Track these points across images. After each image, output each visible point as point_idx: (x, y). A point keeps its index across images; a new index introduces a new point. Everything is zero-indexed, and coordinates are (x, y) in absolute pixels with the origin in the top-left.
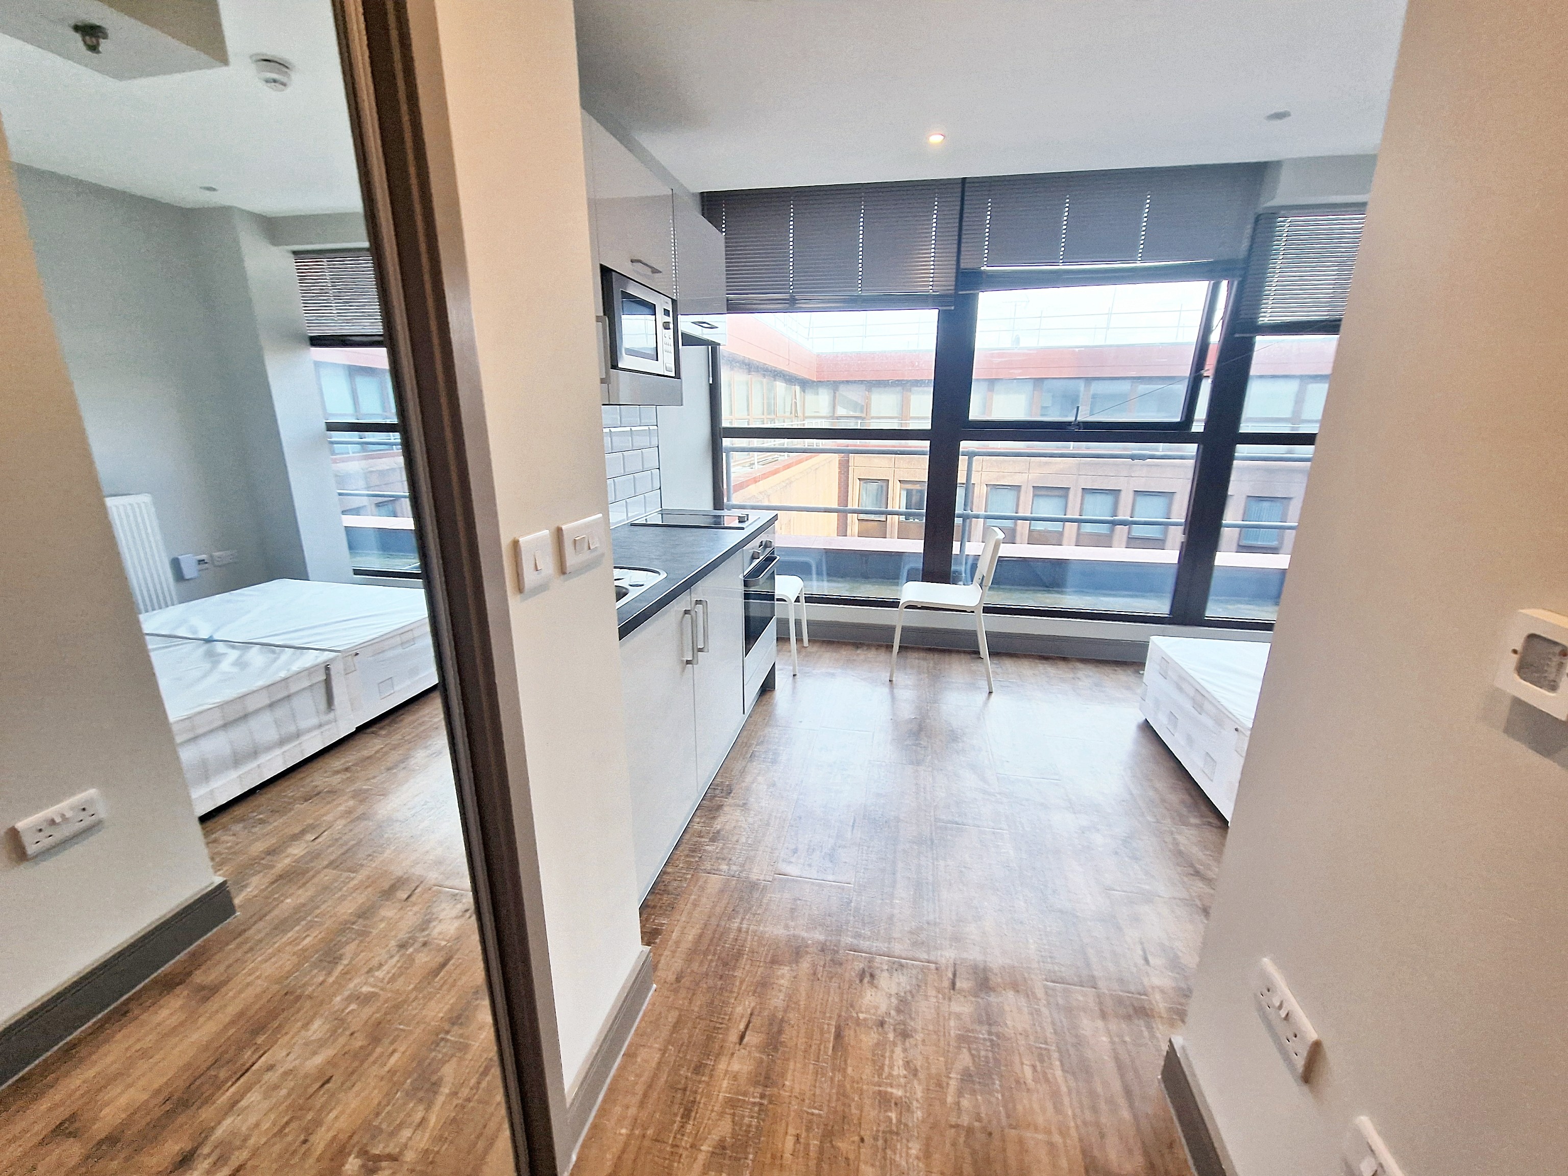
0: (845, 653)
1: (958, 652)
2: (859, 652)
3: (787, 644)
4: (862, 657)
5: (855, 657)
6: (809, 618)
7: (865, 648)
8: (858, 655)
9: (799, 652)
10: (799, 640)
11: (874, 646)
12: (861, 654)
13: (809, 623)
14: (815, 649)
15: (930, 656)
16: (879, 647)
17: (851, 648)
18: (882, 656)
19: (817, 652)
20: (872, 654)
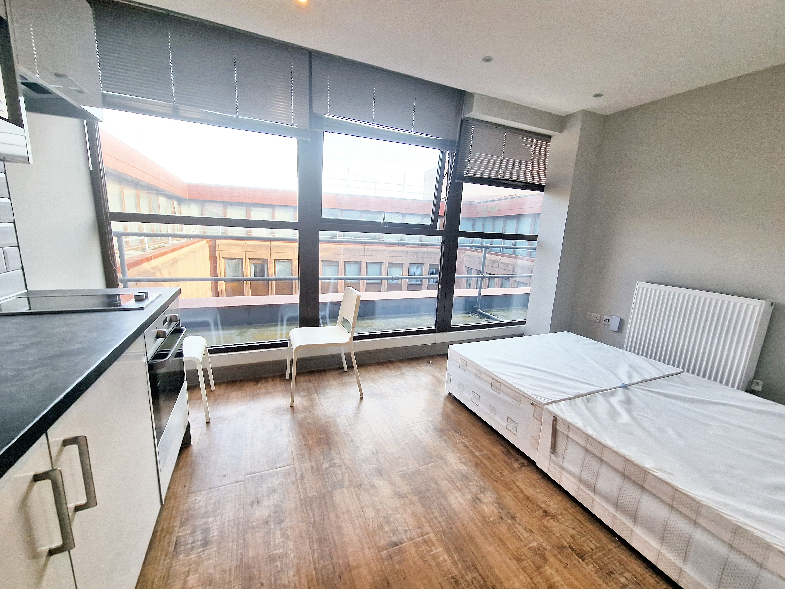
0: (248, 389)
1: (330, 370)
2: (259, 385)
3: (195, 391)
4: (263, 390)
5: (258, 392)
6: (213, 367)
7: (264, 381)
8: (260, 388)
9: (208, 396)
10: (208, 385)
11: (270, 377)
12: (262, 387)
13: (213, 370)
14: (221, 390)
15: (313, 377)
16: (274, 378)
17: (252, 383)
18: (279, 386)
19: (224, 393)
20: (270, 385)
